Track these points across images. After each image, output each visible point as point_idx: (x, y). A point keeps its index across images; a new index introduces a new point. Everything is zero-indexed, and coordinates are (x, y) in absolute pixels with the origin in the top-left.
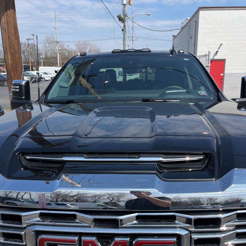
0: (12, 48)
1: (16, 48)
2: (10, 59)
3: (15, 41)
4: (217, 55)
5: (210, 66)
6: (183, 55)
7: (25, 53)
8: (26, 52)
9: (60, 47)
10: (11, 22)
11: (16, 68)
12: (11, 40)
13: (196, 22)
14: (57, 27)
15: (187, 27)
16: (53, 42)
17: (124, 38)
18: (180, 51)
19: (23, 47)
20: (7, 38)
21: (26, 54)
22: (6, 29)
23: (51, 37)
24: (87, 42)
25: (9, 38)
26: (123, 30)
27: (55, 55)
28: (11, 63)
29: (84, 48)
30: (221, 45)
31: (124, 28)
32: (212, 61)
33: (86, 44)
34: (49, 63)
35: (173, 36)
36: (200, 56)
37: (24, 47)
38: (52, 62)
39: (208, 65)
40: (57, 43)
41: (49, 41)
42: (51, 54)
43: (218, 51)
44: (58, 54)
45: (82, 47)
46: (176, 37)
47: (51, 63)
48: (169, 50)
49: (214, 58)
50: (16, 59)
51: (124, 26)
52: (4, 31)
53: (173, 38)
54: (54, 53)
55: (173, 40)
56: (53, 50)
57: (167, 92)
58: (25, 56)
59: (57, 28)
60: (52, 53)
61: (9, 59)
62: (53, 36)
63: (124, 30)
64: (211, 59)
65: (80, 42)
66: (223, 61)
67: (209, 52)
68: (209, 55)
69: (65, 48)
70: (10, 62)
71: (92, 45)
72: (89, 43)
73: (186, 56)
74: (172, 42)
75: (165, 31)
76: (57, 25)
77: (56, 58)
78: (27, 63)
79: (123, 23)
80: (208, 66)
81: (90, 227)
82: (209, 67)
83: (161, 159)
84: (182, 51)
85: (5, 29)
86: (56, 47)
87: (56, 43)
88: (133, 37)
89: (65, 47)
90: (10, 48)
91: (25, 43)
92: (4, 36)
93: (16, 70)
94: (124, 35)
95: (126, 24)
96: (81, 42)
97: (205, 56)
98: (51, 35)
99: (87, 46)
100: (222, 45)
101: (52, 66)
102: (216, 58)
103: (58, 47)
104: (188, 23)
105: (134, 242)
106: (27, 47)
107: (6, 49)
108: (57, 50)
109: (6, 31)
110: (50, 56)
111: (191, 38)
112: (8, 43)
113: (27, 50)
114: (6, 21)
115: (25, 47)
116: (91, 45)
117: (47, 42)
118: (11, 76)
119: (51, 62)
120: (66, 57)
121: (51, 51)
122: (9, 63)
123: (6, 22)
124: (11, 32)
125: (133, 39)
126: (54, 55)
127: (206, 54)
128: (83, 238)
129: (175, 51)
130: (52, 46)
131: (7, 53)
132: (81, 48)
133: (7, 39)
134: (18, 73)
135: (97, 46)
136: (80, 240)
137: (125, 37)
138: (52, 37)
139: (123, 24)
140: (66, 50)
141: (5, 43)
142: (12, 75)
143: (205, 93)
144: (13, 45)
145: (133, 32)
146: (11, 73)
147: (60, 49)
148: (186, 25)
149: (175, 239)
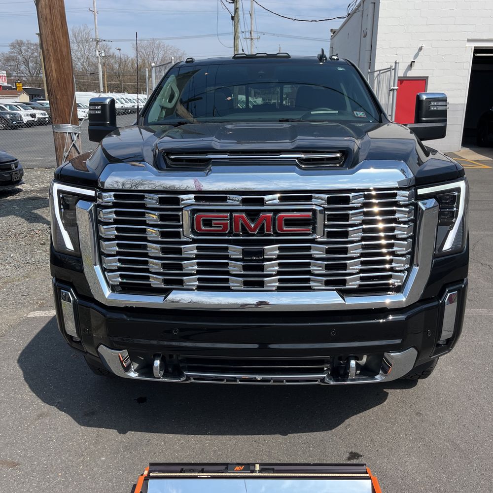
0: (58, 50)
1: (64, 50)
2: (55, 70)
3: (62, 39)
4: (413, 68)
5: (396, 89)
6: (337, 63)
7: (30, 63)
8: (31, 60)
9: (103, 52)
10: (56, 6)
11: (65, 86)
12: (56, 37)
13: (375, 3)
14: (95, 9)
15: (358, 14)
16: (87, 40)
17: (235, 35)
18: (333, 57)
19: (25, 50)
20: (50, 33)
21: (31, 65)
22: (49, 17)
23: (82, 29)
24: (157, 42)
25: (53, 33)
26: (233, 18)
27: (92, 69)
28: (57, 77)
29: (151, 53)
30: (421, 49)
31: (235, 14)
32: (401, 81)
33: (156, 46)
34: (81, 86)
35: (332, 30)
36: (380, 71)
37: (28, 51)
38: (86, 82)
39: (394, 88)
40: (97, 43)
41: (79, 39)
42: (83, 65)
43: (414, 62)
44: (100, 66)
45: (147, 51)
46: (338, 32)
47: (84, 85)
48: (317, 56)
49: (407, 74)
50: (64, 69)
51: (236, 9)
52: (44, 21)
53: (332, 34)
54: (89, 63)
55: (331, 39)
56: (88, 58)
57: (312, 113)
58: (28, 68)
59: (96, 12)
60: (85, 64)
61: (53, 69)
62: (87, 27)
63: (236, 19)
64: (399, 77)
65: (143, 42)
66: (424, 80)
67: (396, 63)
68: (395, 69)
69: (112, 54)
70: (54, 75)
71: (168, 48)
72: (162, 44)
73: (341, 64)
74: (330, 43)
75: (316, 21)
76: (95, 5)
77: (94, 74)
78: (33, 83)
79: (234, 2)
80: (393, 90)
81: (240, 205)
82: (395, 91)
83: (302, 156)
84: (335, 57)
85: (46, 18)
86: (96, 51)
87: (95, 43)
88: (252, 32)
89: (113, 51)
90: (54, 50)
91: (29, 42)
92: (45, 29)
93: (64, 89)
94: (236, 28)
95: (240, 5)
96: (145, 42)
97: (389, 69)
98: (83, 25)
99: (158, 51)
100: (423, 50)
101: (86, 90)
102: (411, 74)
103: (99, 52)
104: (359, 6)
105: (277, 217)
106: (33, 50)
107: (48, 53)
108: (98, 57)
109: (48, 21)
110: (81, 70)
111: (365, 37)
112: (51, 42)
113: (33, 57)
114: (47, 4)
115: (30, 50)
116: (165, 48)
117: (75, 40)
118: (56, 98)
119: (84, 82)
120: (116, 73)
121: (83, 60)
122: (52, 75)
123: (48, 7)
124: (56, 23)
125: (251, 36)
126: (90, 69)
127: (390, 67)
128: (235, 214)
129: (326, 57)
130: (84, 49)
131: (49, 58)
132: (145, 53)
133: (50, 36)
134: (67, 94)
135: (178, 50)
136: (231, 215)
137: (236, 32)
138: (84, 30)
139: (233, 5)
140: (116, 58)
141: (47, 41)
142: (58, 97)
143: (363, 114)
144: (59, 46)
145: (253, 22)
146: (56, 93)
147: (103, 55)
148: (356, 9)
149: (310, 214)
